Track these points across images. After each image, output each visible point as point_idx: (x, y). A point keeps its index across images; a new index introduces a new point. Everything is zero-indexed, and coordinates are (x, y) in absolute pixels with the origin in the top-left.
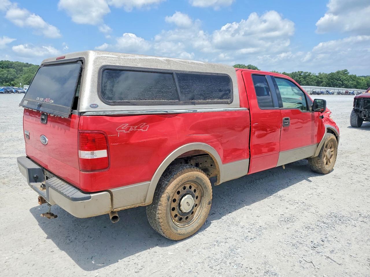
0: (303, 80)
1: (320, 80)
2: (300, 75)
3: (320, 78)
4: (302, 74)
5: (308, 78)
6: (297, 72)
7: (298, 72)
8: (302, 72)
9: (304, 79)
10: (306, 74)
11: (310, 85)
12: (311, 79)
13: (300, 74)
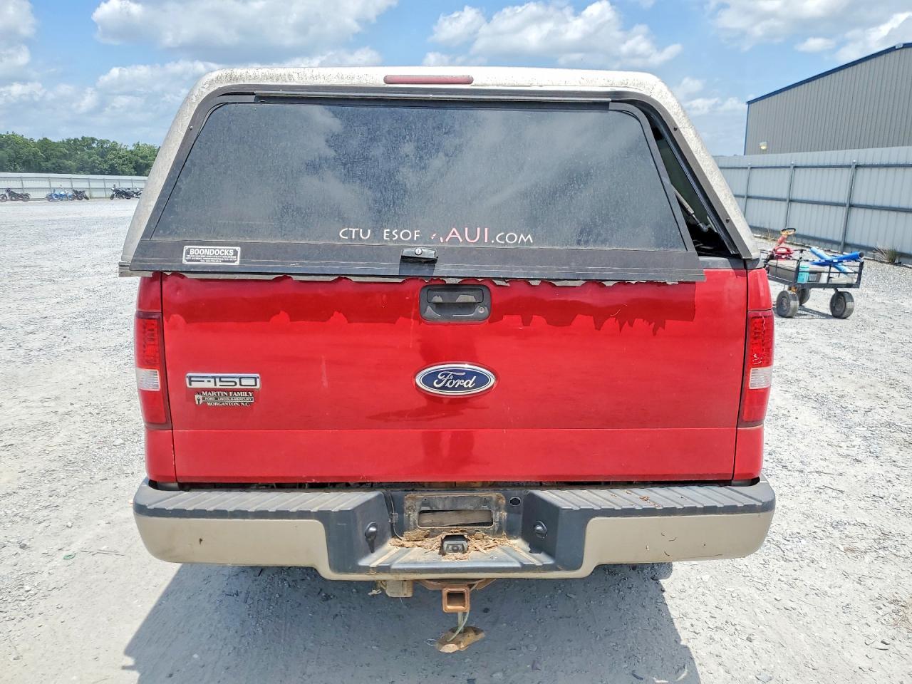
0: (100, 159)
1: (141, 161)
2: (90, 148)
3: (141, 157)
4: (94, 145)
5: (113, 156)
6: (80, 139)
7: (83, 138)
8: (93, 140)
9: (102, 157)
10: (105, 146)
11: (121, 173)
12: (120, 158)
13: (90, 144)
